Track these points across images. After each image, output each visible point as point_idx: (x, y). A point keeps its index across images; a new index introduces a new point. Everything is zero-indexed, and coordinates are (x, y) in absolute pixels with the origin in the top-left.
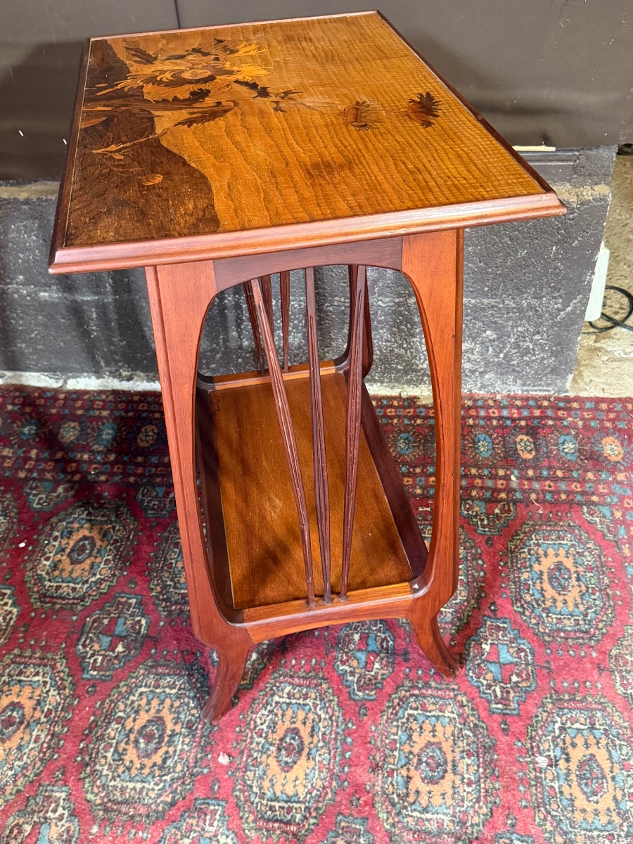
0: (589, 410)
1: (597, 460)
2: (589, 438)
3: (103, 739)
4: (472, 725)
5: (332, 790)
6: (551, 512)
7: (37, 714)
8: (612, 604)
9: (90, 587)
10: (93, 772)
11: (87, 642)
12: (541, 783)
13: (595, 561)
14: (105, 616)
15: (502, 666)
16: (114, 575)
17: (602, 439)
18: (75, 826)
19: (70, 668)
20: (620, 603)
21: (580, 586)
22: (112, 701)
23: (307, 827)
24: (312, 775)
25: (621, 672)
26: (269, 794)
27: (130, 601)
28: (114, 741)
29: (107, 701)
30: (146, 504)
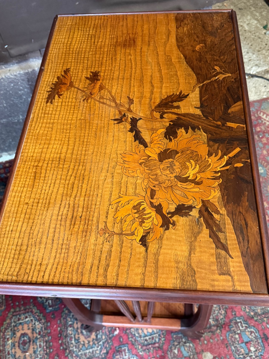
3: (68, 336)
7: (35, 335)
10: (70, 351)
19: (39, 310)
23: (162, 342)
26: (143, 335)
28: (73, 335)
29: (62, 319)
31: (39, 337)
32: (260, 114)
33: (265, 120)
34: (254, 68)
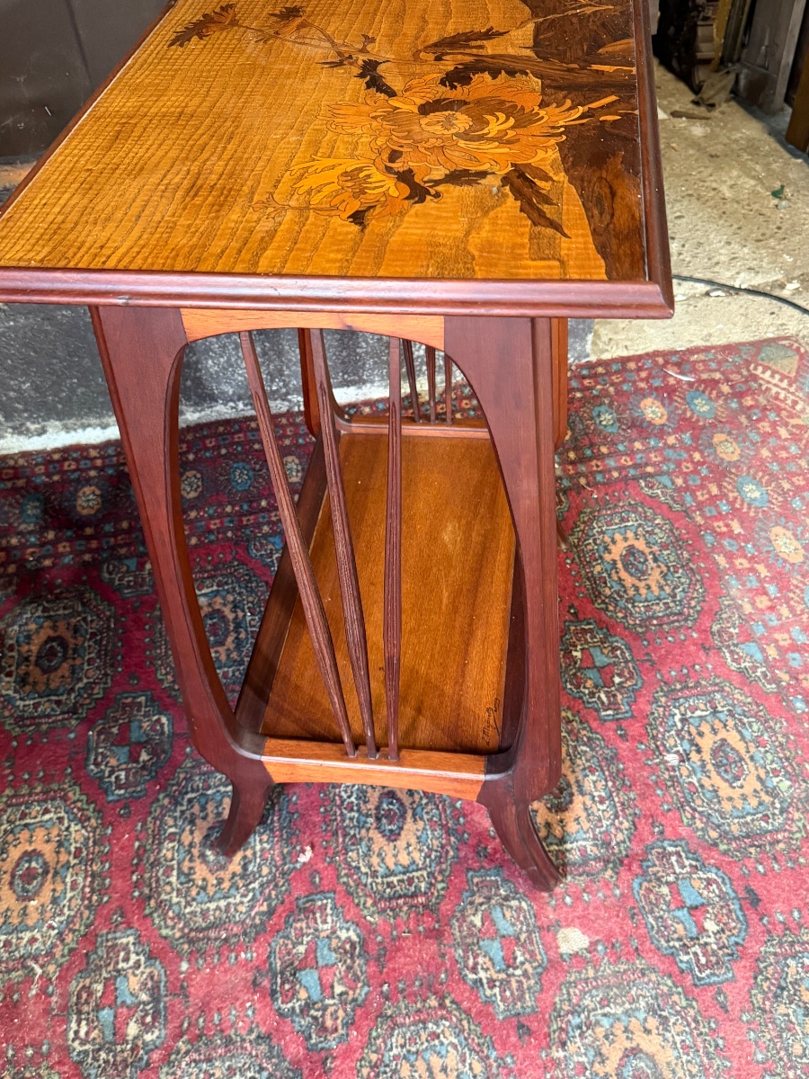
0: (617, 372)
1: (641, 426)
2: (625, 405)
3: (159, 864)
4: (585, 739)
5: (452, 847)
6: (607, 494)
7: (63, 858)
8: (698, 578)
9: (79, 695)
10: (160, 904)
11: (99, 759)
12: (679, 783)
13: (668, 537)
14: (112, 724)
15: (600, 669)
16: (106, 675)
17: (639, 403)
18: (158, 970)
19: (87, 795)
20: (707, 575)
21: (659, 567)
22: (155, 819)
23: (436, 894)
24: (424, 836)
25: (728, 647)
26: (381, 870)
27: (139, 700)
28: (174, 862)
29: (149, 819)
30: (117, 583)
31: (73, 862)
32: (755, 369)
33: (768, 382)
34: (742, 275)
